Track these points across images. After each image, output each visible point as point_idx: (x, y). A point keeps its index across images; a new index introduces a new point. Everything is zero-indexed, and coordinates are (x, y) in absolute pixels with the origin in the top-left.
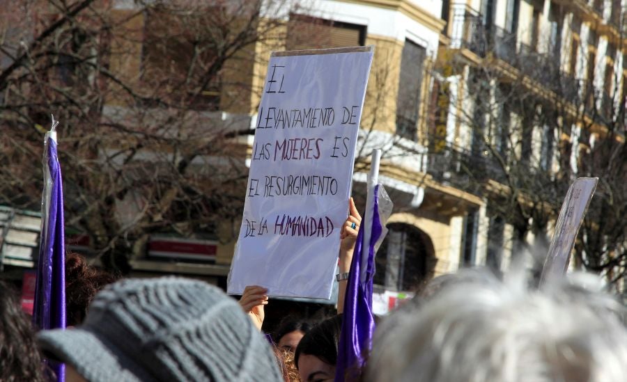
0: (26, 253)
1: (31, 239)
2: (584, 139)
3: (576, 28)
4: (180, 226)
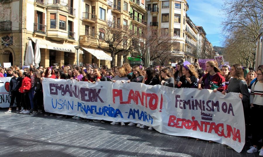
3: (192, 40)
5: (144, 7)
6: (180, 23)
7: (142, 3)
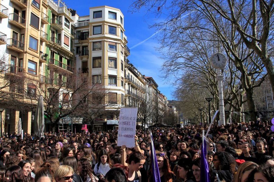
0: (81, 122)
1: (82, 120)
2: (140, 103)
3: (138, 91)
4: (99, 118)
5: (68, 48)
6: (116, 68)
7: (64, 43)
